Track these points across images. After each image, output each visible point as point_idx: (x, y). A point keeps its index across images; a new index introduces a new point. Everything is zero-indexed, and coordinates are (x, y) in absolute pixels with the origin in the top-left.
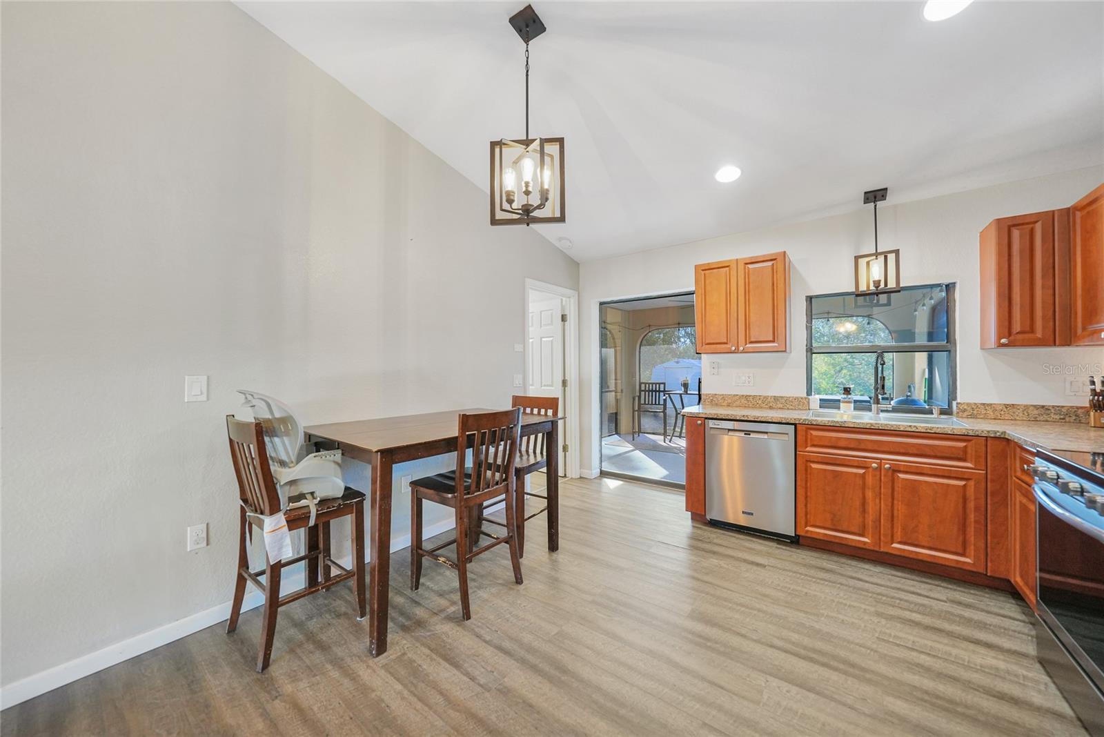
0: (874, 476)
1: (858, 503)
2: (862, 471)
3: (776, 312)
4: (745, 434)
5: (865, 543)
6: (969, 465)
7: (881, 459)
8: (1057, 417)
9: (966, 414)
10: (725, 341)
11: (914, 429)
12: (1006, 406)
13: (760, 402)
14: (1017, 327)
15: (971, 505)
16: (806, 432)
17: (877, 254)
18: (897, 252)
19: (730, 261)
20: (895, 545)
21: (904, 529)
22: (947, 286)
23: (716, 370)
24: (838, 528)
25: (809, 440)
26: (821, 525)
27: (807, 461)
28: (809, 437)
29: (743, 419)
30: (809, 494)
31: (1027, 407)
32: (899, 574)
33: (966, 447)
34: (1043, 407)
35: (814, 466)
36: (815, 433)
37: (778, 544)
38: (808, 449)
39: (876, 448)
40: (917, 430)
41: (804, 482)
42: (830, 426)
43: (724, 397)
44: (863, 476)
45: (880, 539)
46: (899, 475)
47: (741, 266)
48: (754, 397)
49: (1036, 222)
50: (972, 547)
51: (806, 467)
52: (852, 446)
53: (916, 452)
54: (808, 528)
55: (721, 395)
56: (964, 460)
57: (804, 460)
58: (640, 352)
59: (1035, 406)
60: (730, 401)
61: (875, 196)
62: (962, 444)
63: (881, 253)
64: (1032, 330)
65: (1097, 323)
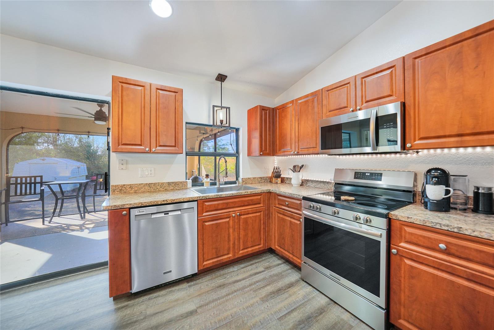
0: (233, 220)
1: (227, 238)
2: (228, 220)
4: (165, 214)
5: (230, 257)
6: (262, 205)
7: (236, 211)
8: (263, 181)
9: (244, 182)
10: (140, 143)
11: (247, 193)
12: (254, 178)
13: (159, 187)
15: (262, 222)
16: (203, 204)
17: (222, 107)
18: (229, 108)
19: (145, 83)
20: (241, 252)
21: (243, 242)
22: (236, 129)
23: (124, 167)
24: (219, 255)
25: (204, 209)
26: (211, 258)
27: (203, 222)
28: (204, 207)
29: (163, 203)
30: (204, 242)
31: (258, 178)
32: (242, 266)
33: (261, 198)
34: (261, 177)
35: (207, 224)
36: (207, 204)
37: (188, 282)
38: (204, 214)
39: (233, 206)
40: (248, 194)
41: (202, 236)
42: (215, 198)
43: (131, 186)
44: (228, 222)
45: (235, 252)
46: (242, 217)
47: (154, 90)
48: (155, 184)
49: (267, 110)
50: (262, 240)
51: (203, 226)
52: (224, 207)
53: (247, 204)
54: (205, 263)
55: (129, 185)
56: (260, 204)
57: (202, 222)
58: (7, 150)
59: (259, 177)
60: (136, 189)
61: (221, 78)
62: (259, 197)
65: (287, 148)
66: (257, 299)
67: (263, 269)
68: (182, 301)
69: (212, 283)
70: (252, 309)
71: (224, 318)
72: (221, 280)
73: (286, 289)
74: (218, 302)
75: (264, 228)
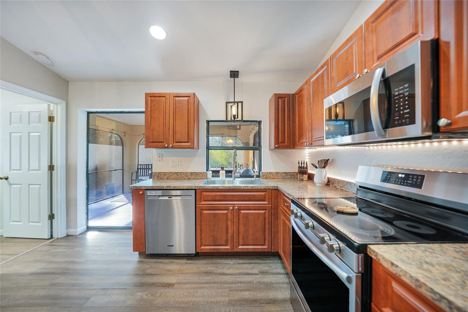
0: (231, 213)
1: (224, 229)
2: (226, 212)
3: (189, 126)
4: (169, 198)
5: (227, 249)
6: (266, 203)
7: (234, 204)
8: (289, 176)
9: (265, 177)
10: (162, 141)
11: (247, 188)
12: (276, 173)
13: (184, 176)
14: (280, 141)
15: (267, 221)
16: (201, 194)
17: (234, 102)
18: (242, 102)
20: (240, 247)
21: (243, 238)
22: (259, 122)
23: (160, 159)
24: (216, 244)
25: (202, 197)
26: (208, 244)
27: (201, 210)
28: (202, 196)
29: (167, 188)
30: (202, 228)
31: (282, 173)
32: (241, 261)
33: (265, 194)
34: (286, 173)
35: (205, 212)
36: (205, 193)
37: (188, 260)
38: (202, 203)
39: (232, 199)
40: (248, 188)
41: (200, 222)
42: (212, 189)
43: (165, 174)
44: (227, 214)
45: (234, 245)
46: (241, 211)
47: (172, 97)
48: (181, 173)
49: (286, 97)
50: (267, 241)
51: (201, 213)
52: (221, 199)
53: (248, 199)
54: (203, 247)
55: (163, 173)
56: (264, 201)
57: (200, 210)
58: (138, 148)
59: (284, 173)
60: (168, 176)
61: (234, 74)
62: (264, 193)
63: (236, 102)
64: (284, 142)
65: (303, 139)
66: (227, 299)
67: (258, 272)
68: (171, 273)
69: (203, 267)
70: (214, 306)
71: (186, 302)
72: (213, 267)
73: (263, 303)
74: (193, 286)
75: (269, 229)
